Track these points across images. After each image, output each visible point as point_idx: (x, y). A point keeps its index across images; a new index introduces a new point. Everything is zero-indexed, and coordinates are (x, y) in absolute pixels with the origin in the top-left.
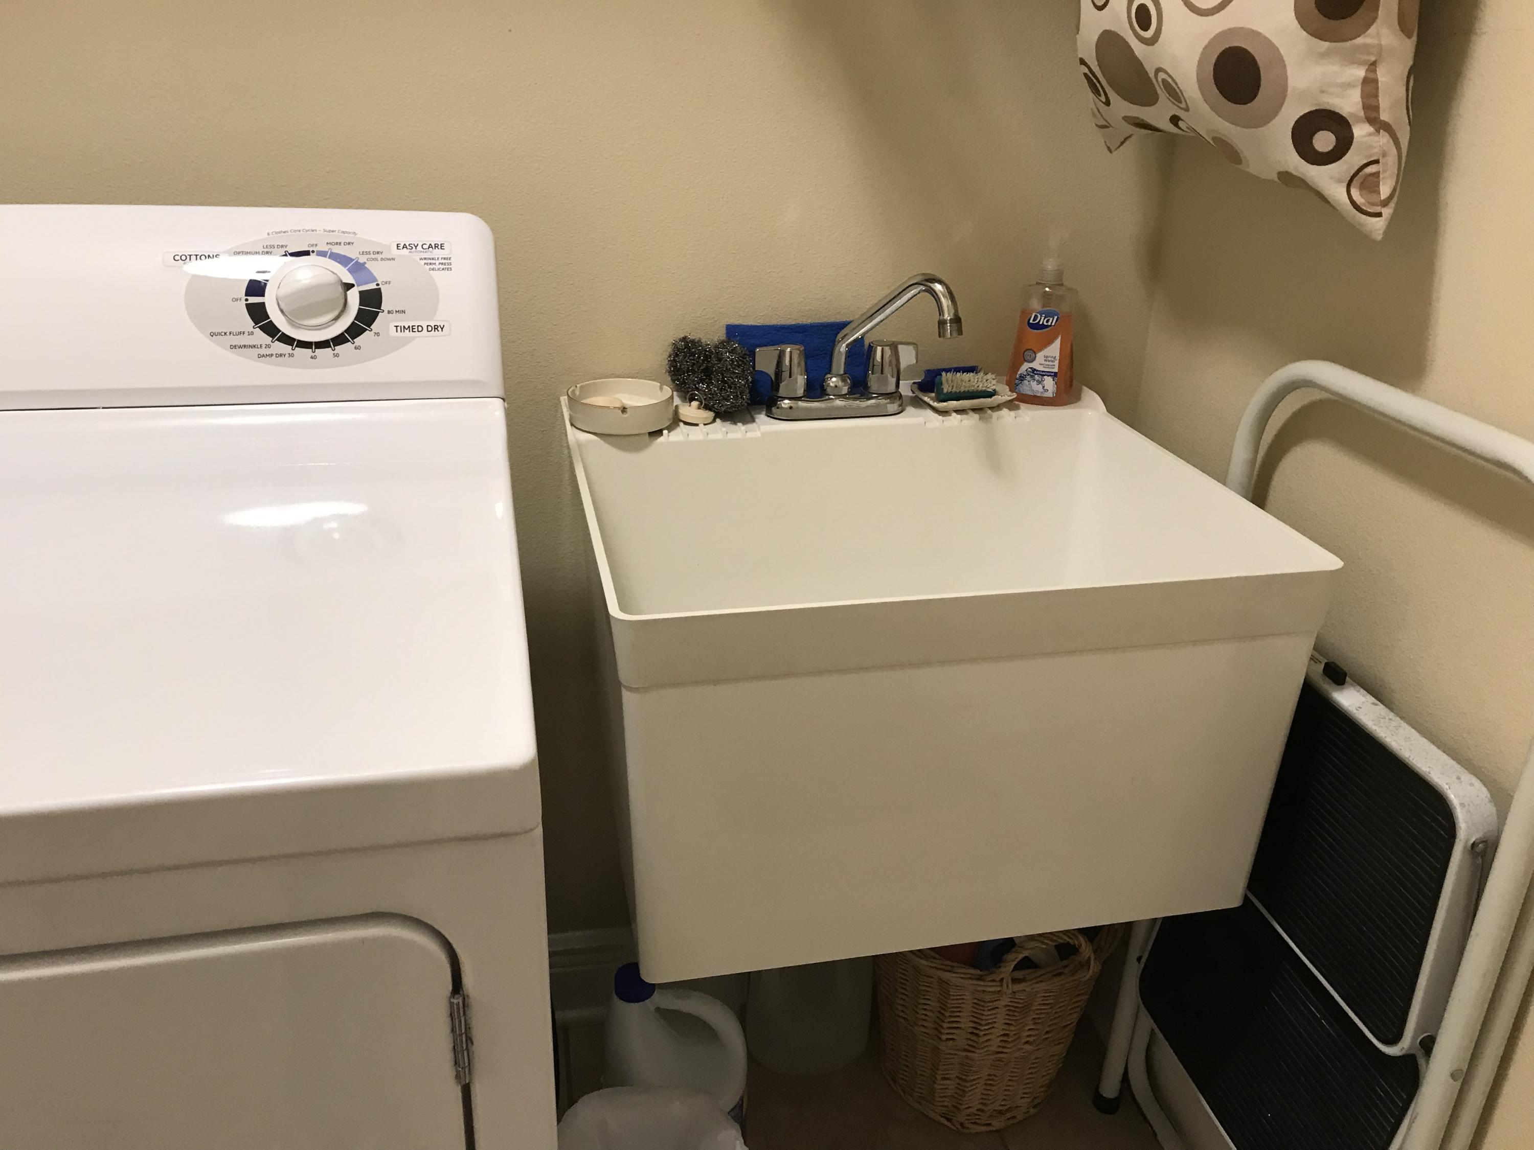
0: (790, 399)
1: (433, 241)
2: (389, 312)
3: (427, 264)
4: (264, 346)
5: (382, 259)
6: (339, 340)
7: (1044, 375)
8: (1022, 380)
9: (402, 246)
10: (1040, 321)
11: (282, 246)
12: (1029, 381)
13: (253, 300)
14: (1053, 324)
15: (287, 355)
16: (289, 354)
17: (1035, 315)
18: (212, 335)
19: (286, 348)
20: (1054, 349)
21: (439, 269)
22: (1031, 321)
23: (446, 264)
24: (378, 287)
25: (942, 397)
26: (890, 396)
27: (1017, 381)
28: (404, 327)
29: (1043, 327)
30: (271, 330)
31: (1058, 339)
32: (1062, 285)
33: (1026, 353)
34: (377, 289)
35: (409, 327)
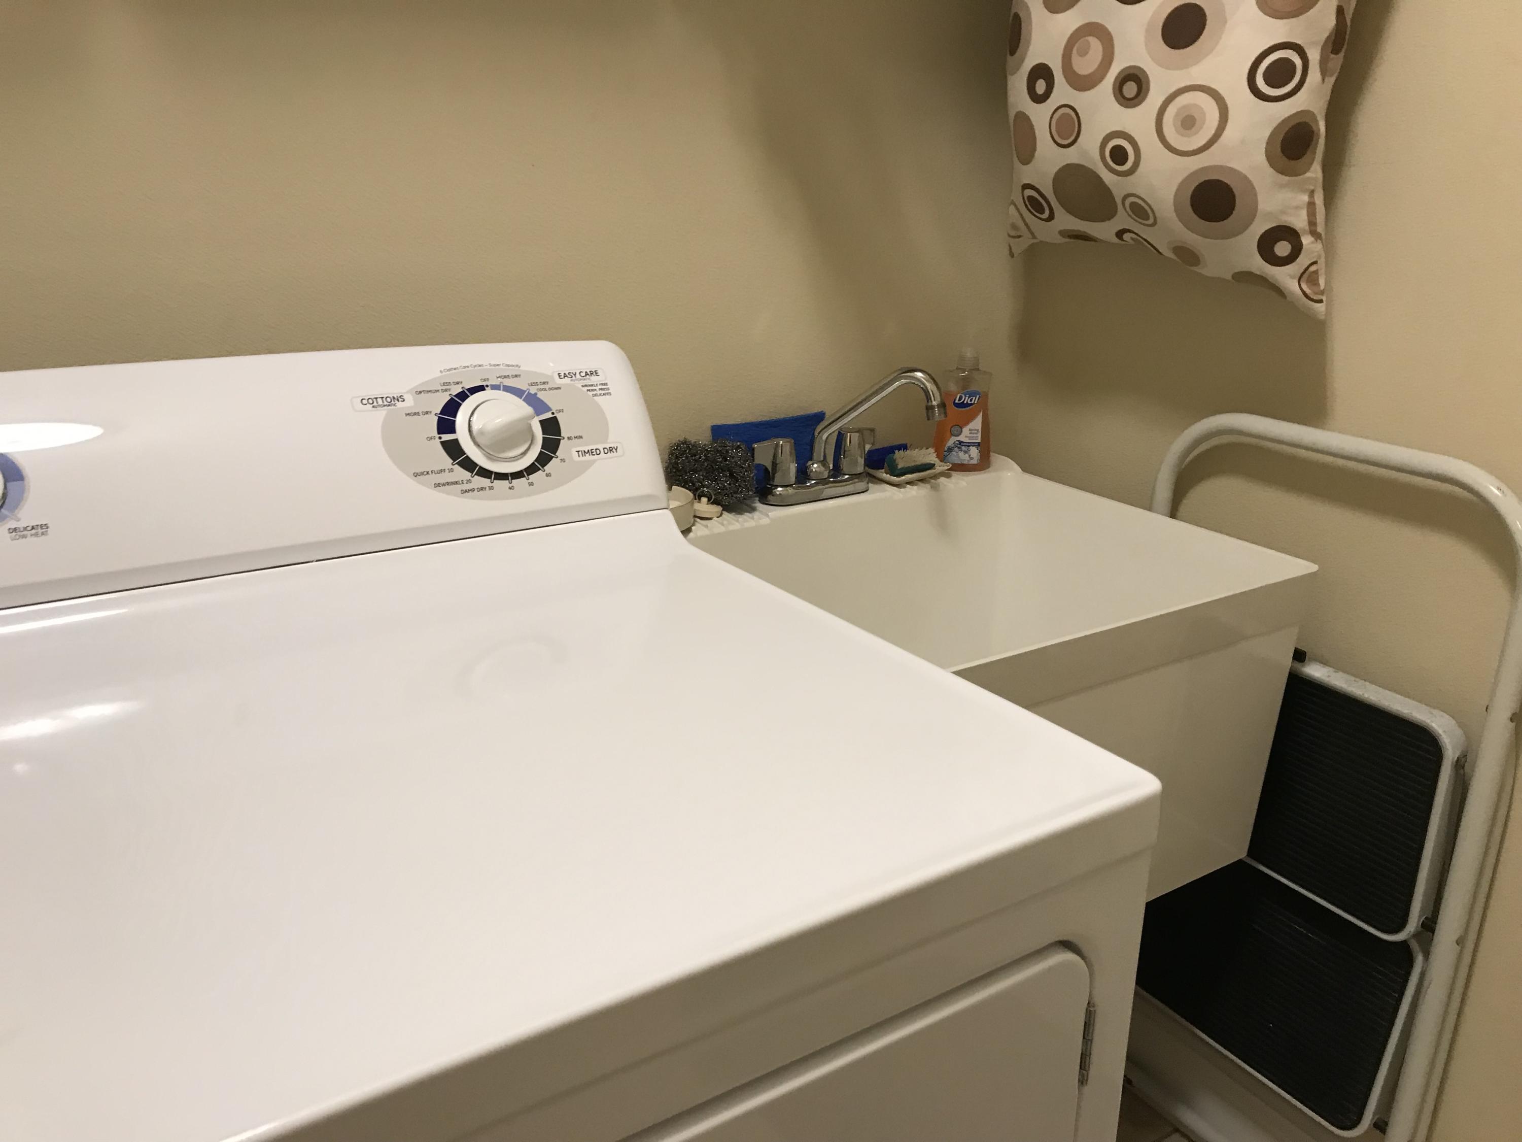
0: (782, 486)
1: (588, 369)
2: (569, 438)
3: (588, 390)
4: (465, 482)
5: (550, 389)
6: (531, 469)
7: (970, 446)
8: (951, 452)
9: (562, 374)
10: (964, 400)
11: (458, 383)
12: (957, 452)
13: (447, 437)
14: (976, 402)
15: (488, 489)
16: (489, 487)
17: (960, 396)
18: (416, 475)
19: (485, 482)
20: (977, 423)
21: (600, 395)
22: (957, 401)
23: (605, 390)
24: (554, 416)
25: (897, 472)
26: (858, 476)
27: (945, 453)
28: (584, 452)
29: (968, 405)
30: (469, 465)
31: (979, 416)
32: (978, 370)
33: (952, 429)
34: (553, 417)
35: (588, 451)
